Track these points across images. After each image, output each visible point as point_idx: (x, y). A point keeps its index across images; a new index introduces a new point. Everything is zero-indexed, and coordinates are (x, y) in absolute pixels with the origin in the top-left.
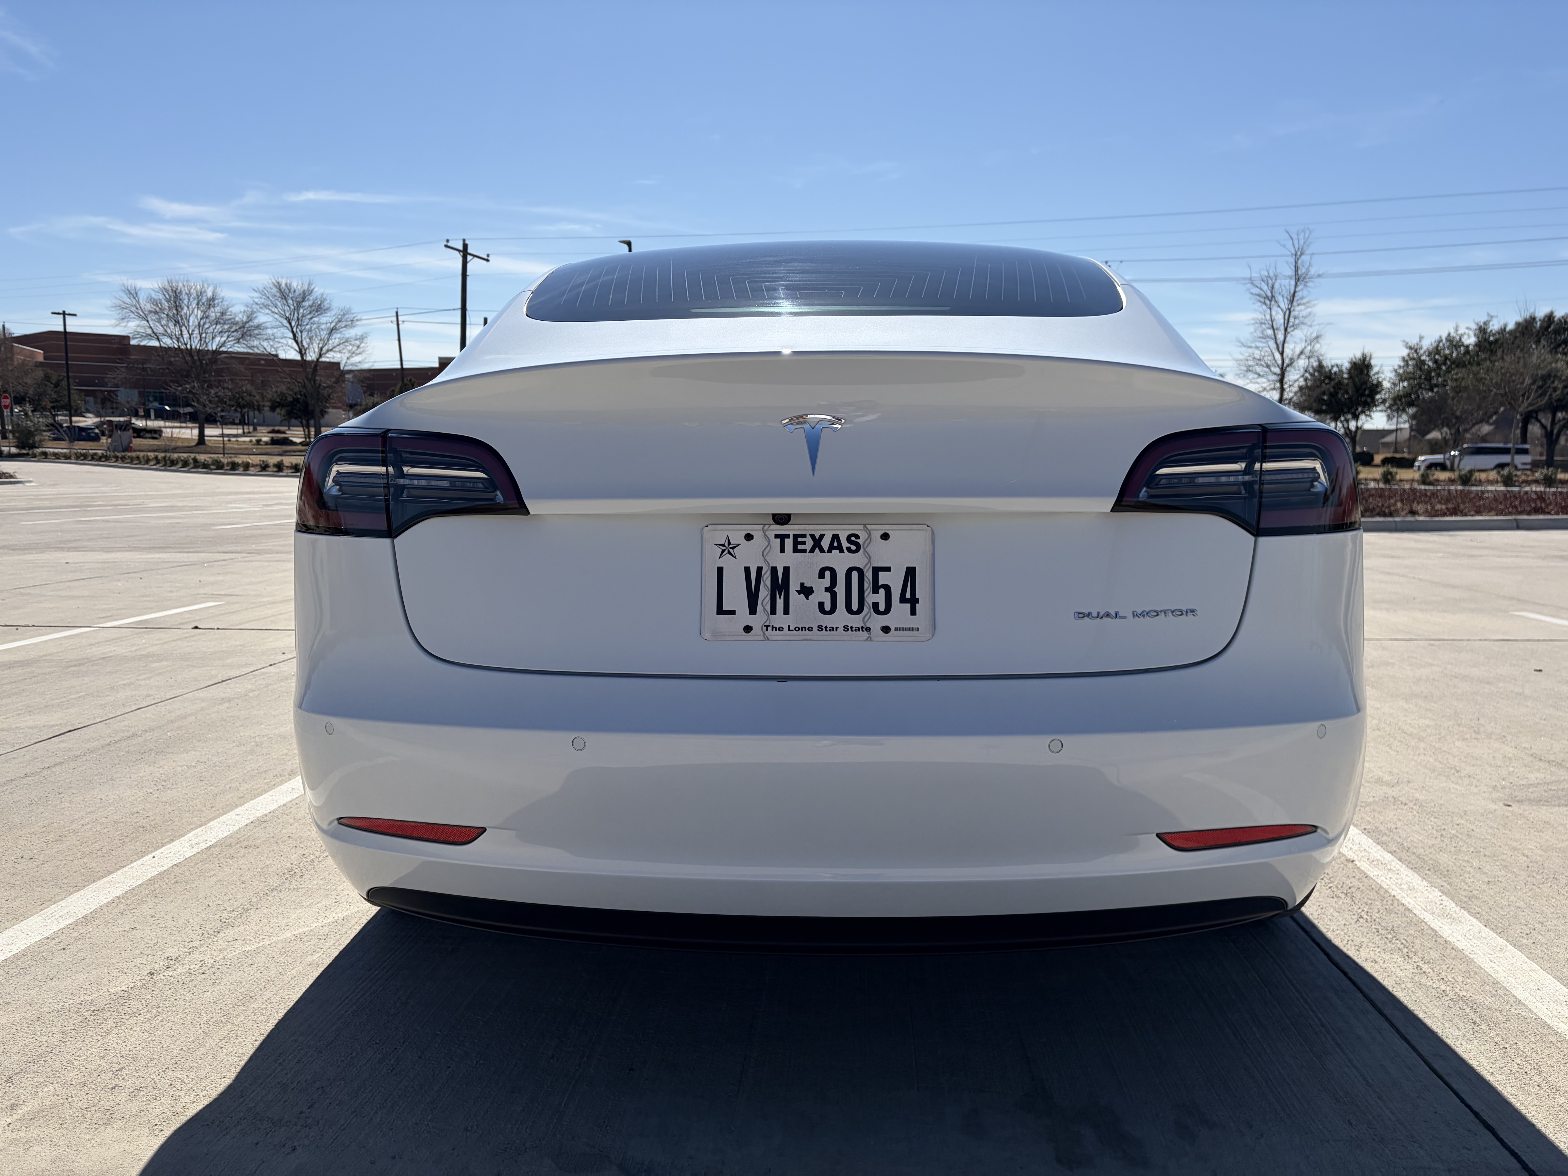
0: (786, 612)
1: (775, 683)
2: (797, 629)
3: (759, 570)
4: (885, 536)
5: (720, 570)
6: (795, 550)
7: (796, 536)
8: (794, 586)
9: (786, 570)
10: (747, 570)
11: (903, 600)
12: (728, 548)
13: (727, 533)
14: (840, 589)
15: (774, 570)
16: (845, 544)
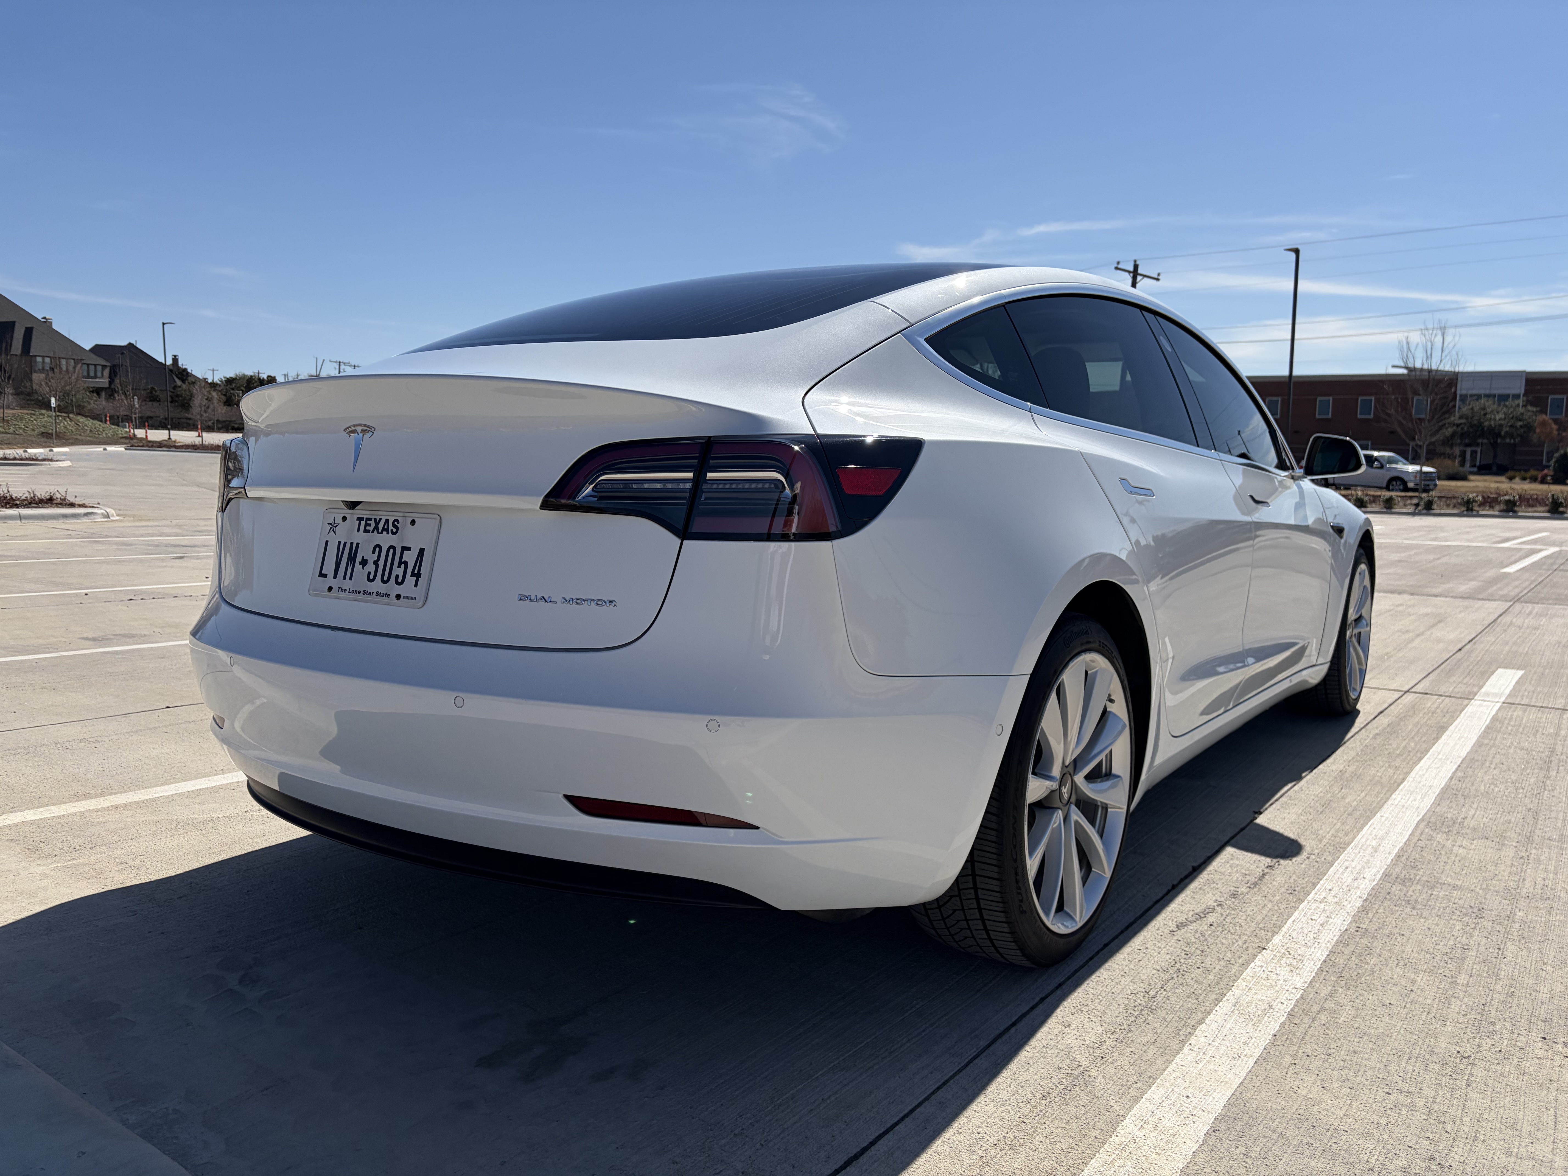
0: (351, 579)
1: (329, 631)
2: (354, 592)
3: (345, 543)
4: (413, 522)
5: (327, 542)
6: (366, 531)
7: (368, 519)
8: (359, 559)
9: (358, 544)
10: (339, 543)
11: (413, 575)
12: (333, 526)
13: (336, 515)
14: (381, 563)
15: (352, 543)
16: (391, 527)
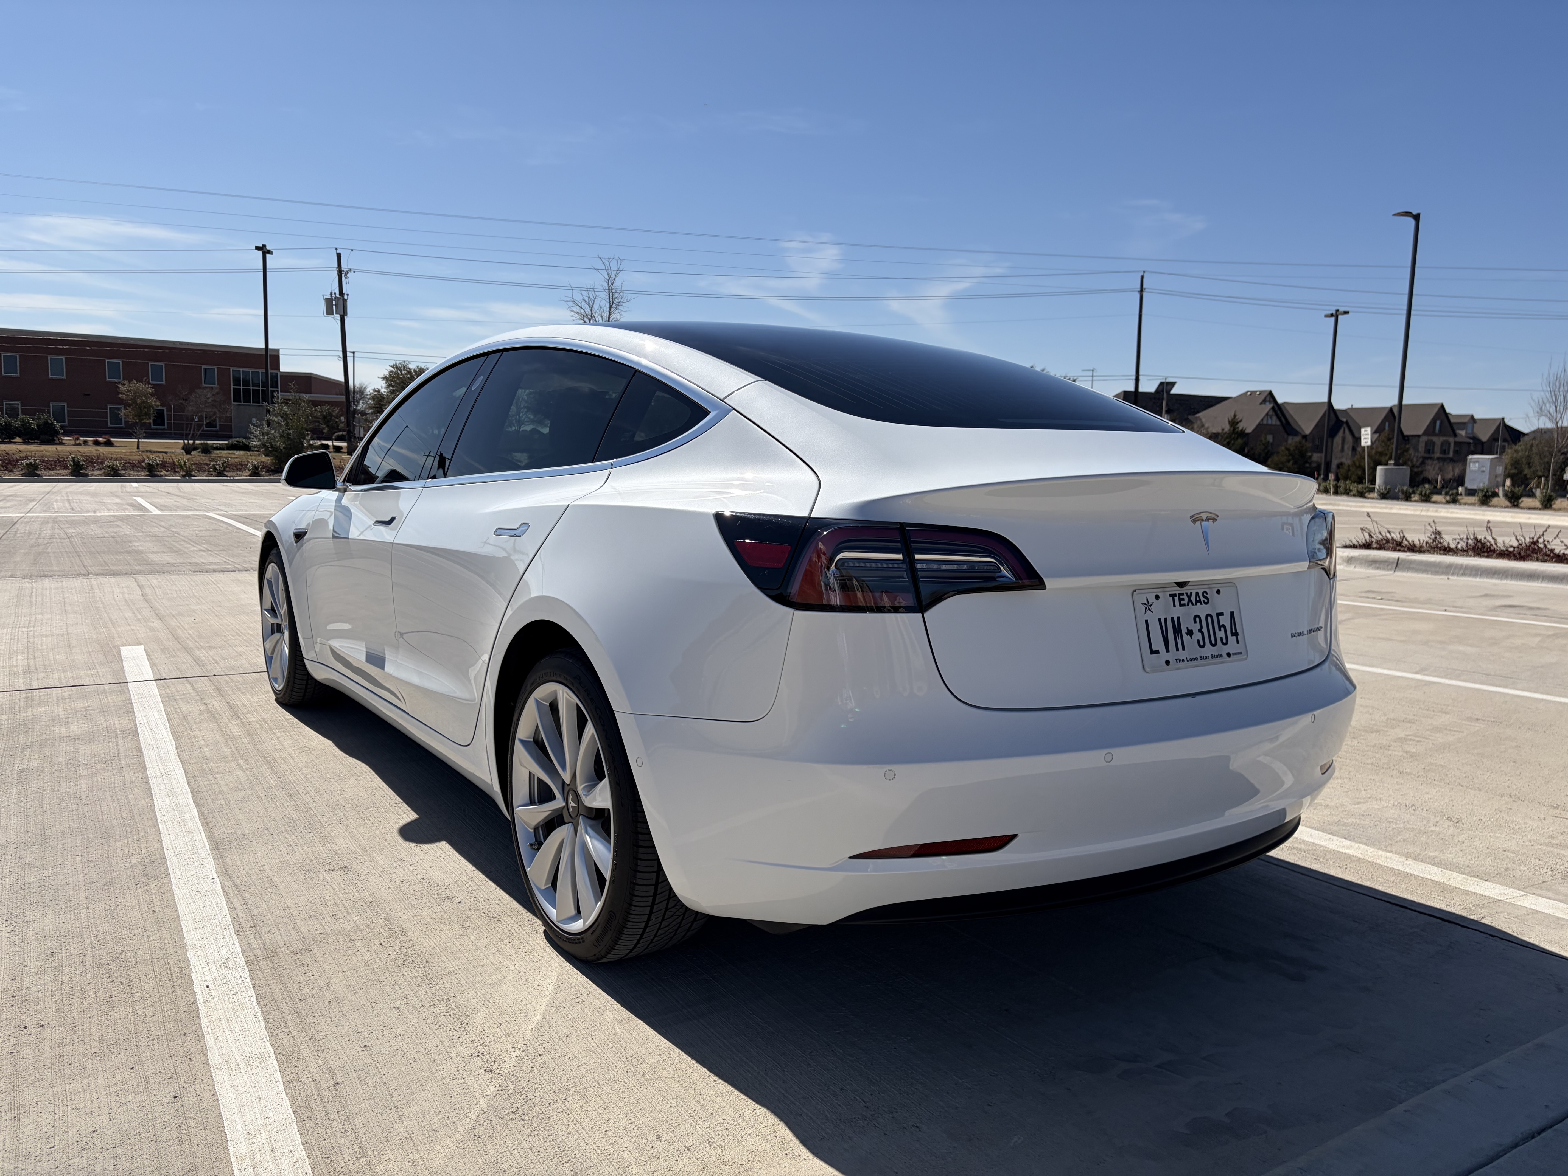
0: (1184, 649)
1: (1190, 699)
2: (1191, 660)
3: (1166, 619)
4: (1218, 592)
5: (1147, 621)
6: (1181, 605)
7: (1180, 595)
8: (1184, 631)
9: (1178, 618)
10: (1160, 620)
11: (1232, 634)
12: (1148, 606)
13: (1147, 595)
14: (1205, 630)
15: (1172, 619)
16: (1202, 599)
